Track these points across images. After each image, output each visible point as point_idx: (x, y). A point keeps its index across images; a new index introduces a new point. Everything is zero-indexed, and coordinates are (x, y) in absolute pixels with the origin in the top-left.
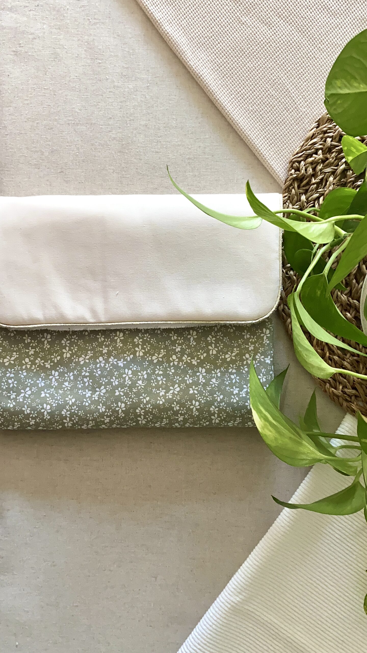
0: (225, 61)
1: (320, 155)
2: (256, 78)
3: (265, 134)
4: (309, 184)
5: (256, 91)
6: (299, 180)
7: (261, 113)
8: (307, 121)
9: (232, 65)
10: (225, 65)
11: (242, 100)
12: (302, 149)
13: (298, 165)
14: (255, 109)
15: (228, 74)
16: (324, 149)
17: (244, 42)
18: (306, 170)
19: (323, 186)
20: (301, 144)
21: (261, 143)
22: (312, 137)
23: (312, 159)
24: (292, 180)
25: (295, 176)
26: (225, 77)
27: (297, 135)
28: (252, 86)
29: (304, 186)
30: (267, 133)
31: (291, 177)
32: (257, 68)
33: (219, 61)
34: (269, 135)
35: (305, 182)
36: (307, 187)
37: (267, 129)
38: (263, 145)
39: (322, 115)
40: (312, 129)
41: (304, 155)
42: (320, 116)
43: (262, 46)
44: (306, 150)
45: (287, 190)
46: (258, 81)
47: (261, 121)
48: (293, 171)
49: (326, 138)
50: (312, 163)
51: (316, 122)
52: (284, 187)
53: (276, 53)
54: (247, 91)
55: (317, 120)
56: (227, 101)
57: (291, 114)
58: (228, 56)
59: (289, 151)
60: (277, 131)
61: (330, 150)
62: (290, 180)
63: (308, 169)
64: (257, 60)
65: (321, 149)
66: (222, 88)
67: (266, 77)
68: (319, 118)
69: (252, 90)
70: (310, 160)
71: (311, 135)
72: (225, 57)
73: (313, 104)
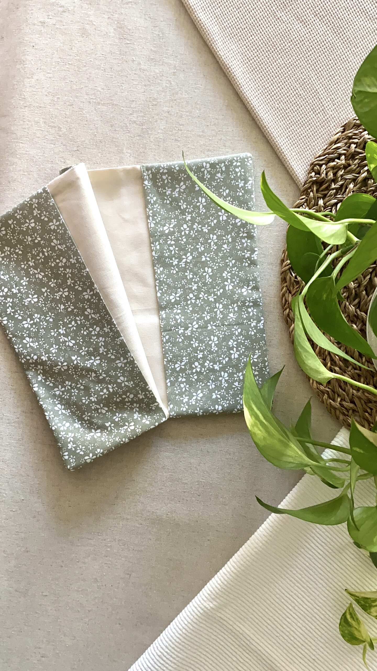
0: (255, 54)
1: (342, 161)
2: (285, 75)
3: (289, 134)
4: (328, 188)
5: (284, 88)
6: (319, 183)
7: (287, 111)
8: (333, 125)
9: (263, 59)
10: (255, 59)
11: (269, 96)
12: (325, 153)
13: (319, 169)
14: (281, 107)
15: (258, 68)
16: (347, 155)
17: (277, 37)
18: (326, 174)
19: (342, 193)
20: (325, 148)
21: (283, 142)
22: (336, 142)
23: (335, 163)
24: (311, 183)
25: (315, 179)
26: (254, 71)
27: (321, 138)
28: (281, 83)
29: (322, 191)
30: (291, 132)
31: (311, 179)
32: (288, 66)
33: (249, 54)
34: (292, 135)
35: (324, 186)
36: (326, 192)
37: (291, 128)
38: (285, 145)
39: (349, 120)
40: (337, 133)
41: (326, 159)
42: (347, 121)
43: (295, 44)
44: (329, 154)
45: (305, 192)
46: (287, 78)
47: (286, 120)
48: (313, 174)
49: (351, 144)
50: (333, 168)
51: (342, 127)
52: (302, 189)
53: (309, 52)
54: (275, 87)
55: (343, 124)
56: (253, 96)
57: (317, 116)
58: (260, 50)
59: (311, 153)
60: (302, 132)
61: (353, 156)
62: (309, 183)
63: (329, 174)
64: (288, 57)
65: (344, 154)
66: (250, 82)
67: (296, 75)
68: (345, 123)
69: (280, 87)
70: (332, 164)
71: (336, 139)
72: (256, 50)
73: (341, 108)
